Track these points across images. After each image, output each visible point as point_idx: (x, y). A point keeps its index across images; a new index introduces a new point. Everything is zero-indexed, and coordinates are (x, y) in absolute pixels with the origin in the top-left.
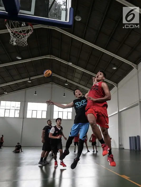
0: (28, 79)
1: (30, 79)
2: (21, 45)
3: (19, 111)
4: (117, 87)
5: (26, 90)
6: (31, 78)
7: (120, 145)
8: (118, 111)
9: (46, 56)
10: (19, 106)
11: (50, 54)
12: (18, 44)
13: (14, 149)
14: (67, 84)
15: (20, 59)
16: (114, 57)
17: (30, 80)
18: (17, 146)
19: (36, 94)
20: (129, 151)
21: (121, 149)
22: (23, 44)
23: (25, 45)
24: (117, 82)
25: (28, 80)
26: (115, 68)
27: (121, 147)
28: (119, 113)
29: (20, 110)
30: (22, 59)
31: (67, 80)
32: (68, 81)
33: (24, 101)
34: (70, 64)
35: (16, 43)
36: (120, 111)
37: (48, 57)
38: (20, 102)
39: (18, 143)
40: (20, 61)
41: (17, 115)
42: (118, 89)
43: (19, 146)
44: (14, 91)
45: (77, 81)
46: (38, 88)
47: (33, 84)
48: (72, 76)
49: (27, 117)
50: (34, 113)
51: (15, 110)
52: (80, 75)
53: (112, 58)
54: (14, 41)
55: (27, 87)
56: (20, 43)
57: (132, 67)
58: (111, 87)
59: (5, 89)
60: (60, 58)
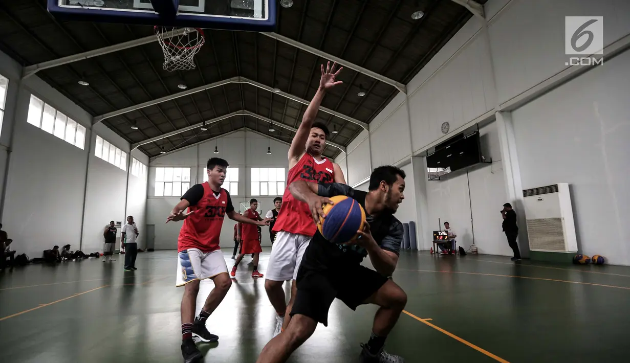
0: (201, 125)
1: (204, 123)
2: (184, 68)
3: (189, 184)
4: (369, 130)
5: (198, 145)
6: (208, 123)
9: (232, 79)
10: (189, 175)
11: (239, 75)
12: (179, 67)
14: (273, 131)
15: (184, 88)
16: (359, 73)
17: (204, 127)
19: (216, 151)
22: (187, 65)
23: (190, 67)
24: (368, 121)
25: (201, 127)
26: (362, 95)
29: (190, 182)
30: (189, 88)
31: (272, 123)
32: (275, 123)
33: (196, 164)
34: (277, 91)
37: (235, 81)
38: (190, 169)
40: (184, 92)
42: (370, 135)
44: (177, 148)
45: (292, 123)
46: (219, 140)
47: (211, 134)
48: (282, 114)
51: (182, 182)
52: (297, 111)
53: (357, 73)
54: (170, 59)
55: (200, 139)
56: (182, 65)
57: (397, 89)
58: (357, 131)
59: (161, 146)
60: (258, 80)
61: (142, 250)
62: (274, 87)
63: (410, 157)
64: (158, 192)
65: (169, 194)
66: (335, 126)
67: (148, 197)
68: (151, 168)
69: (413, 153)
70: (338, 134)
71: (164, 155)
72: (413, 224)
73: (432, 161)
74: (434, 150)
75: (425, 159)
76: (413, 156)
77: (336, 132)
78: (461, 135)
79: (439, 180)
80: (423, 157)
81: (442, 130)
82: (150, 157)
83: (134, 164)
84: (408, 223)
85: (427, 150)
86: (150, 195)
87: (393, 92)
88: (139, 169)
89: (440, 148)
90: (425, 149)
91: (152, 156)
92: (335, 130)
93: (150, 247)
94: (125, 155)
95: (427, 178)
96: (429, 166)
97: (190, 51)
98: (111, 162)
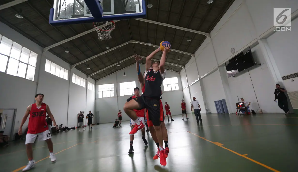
0: (117, 64)
1: (118, 63)
2: (107, 39)
3: (113, 91)
4: (194, 57)
5: (116, 73)
6: (120, 62)
7: (207, 110)
8: (200, 78)
9: (129, 42)
10: (113, 87)
11: (132, 40)
12: (105, 38)
13: (113, 125)
15: (108, 48)
16: (186, 31)
17: (118, 64)
18: (115, 122)
19: (125, 75)
20: (217, 115)
21: (209, 114)
22: (108, 38)
23: (109, 38)
24: (194, 52)
25: (117, 65)
26: (189, 41)
27: (208, 112)
28: (201, 80)
30: (110, 48)
33: (116, 82)
34: (150, 44)
35: (103, 38)
36: (201, 78)
37: (130, 42)
38: (113, 84)
39: (117, 119)
40: (109, 50)
41: (112, 95)
42: (195, 59)
43: (117, 122)
44: (107, 75)
45: (158, 58)
46: (125, 70)
47: (122, 67)
49: (121, 95)
50: (126, 91)
51: (110, 91)
54: (100, 37)
55: (117, 70)
56: (106, 37)
57: (205, 36)
58: (189, 58)
59: (100, 75)
60: (141, 41)
61: (94, 124)
62: (148, 43)
63: (217, 67)
64: (100, 96)
65: (105, 97)
66: (178, 57)
67: (95, 99)
68: (96, 85)
69: (218, 65)
70: (180, 60)
71: (102, 79)
72: (224, 100)
73: (229, 68)
74: (229, 62)
75: (225, 67)
76: (219, 67)
77: (179, 60)
78: (241, 53)
79: (234, 76)
80: (224, 66)
81: (231, 52)
82: (95, 80)
83: (89, 85)
84: (221, 100)
85: (225, 63)
86: (96, 98)
87: (204, 38)
88: (91, 86)
89: (232, 61)
90: (224, 62)
91: (97, 80)
92: (179, 59)
93: (98, 122)
94: (85, 80)
95: (228, 76)
96: (228, 70)
97: (109, 31)
98: (79, 84)
